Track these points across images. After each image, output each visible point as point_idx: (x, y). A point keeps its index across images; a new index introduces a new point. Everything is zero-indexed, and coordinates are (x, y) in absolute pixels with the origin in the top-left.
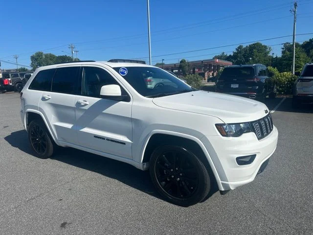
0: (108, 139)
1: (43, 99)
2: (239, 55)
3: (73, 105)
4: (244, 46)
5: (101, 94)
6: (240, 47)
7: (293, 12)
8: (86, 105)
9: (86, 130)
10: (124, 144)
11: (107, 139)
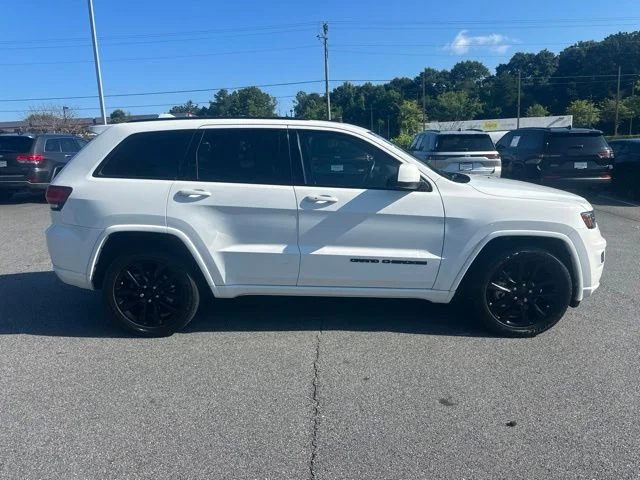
0: (386, 261)
1: (181, 197)
2: (222, 108)
3: (293, 206)
4: (230, 92)
5: (399, 180)
6: (222, 93)
7: (323, 40)
8: (330, 203)
9: (327, 250)
10: (424, 263)
11: (383, 261)
